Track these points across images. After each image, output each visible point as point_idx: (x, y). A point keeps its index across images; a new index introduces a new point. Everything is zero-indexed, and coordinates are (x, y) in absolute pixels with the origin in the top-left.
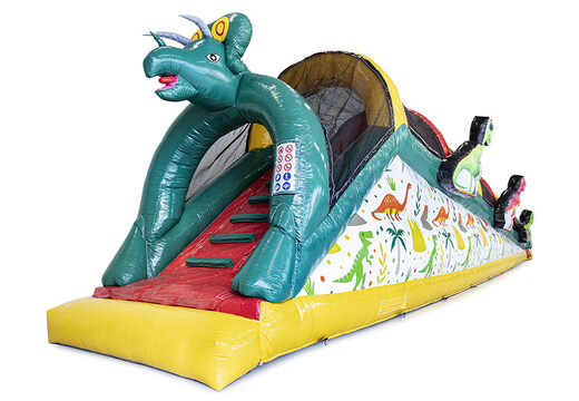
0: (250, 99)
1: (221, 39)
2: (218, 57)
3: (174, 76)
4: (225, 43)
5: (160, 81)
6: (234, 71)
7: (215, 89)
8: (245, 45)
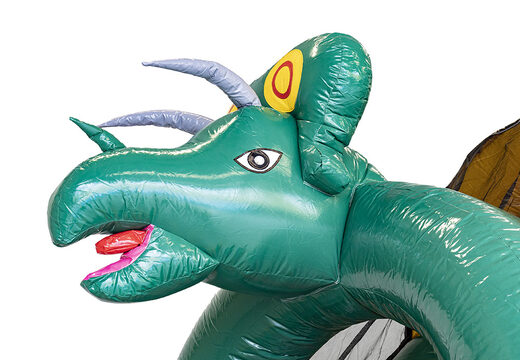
0: (380, 262)
1: (285, 106)
2: (273, 157)
3: (143, 228)
4: (295, 115)
5: (101, 248)
6: (322, 186)
7: (273, 246)
8: (355, 111)
